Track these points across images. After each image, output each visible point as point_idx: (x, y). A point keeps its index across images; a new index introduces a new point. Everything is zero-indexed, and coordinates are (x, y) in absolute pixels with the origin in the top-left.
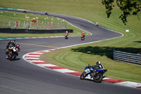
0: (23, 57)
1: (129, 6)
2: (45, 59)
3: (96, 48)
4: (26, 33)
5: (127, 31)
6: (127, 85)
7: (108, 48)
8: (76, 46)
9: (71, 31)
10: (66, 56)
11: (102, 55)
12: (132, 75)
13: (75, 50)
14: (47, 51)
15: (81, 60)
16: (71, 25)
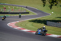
0: (8, 24)
1: (53, 2)
2: (17, 25)
3: (39, 20)
4: (9, 14)
5: (53, 13)
6: (53, 36)
7: (44, 20)
8: (30, 19)
9: (28, 13)
10: (26, 24)
11: (42, 23)
12: (55, 32)
13: (30, 21)
14: (18, 22)
15: (33, 25)
16: (28, 10)
